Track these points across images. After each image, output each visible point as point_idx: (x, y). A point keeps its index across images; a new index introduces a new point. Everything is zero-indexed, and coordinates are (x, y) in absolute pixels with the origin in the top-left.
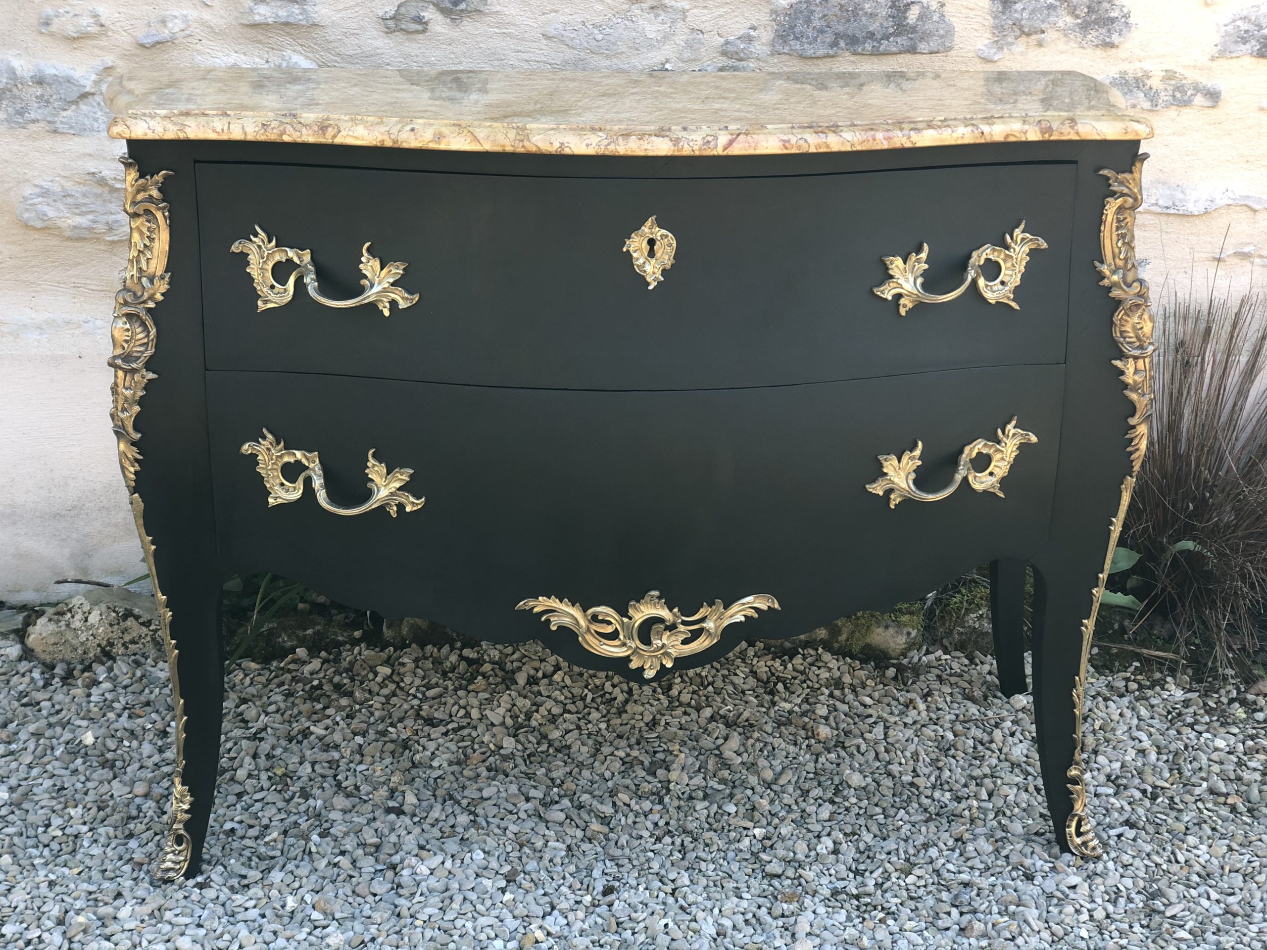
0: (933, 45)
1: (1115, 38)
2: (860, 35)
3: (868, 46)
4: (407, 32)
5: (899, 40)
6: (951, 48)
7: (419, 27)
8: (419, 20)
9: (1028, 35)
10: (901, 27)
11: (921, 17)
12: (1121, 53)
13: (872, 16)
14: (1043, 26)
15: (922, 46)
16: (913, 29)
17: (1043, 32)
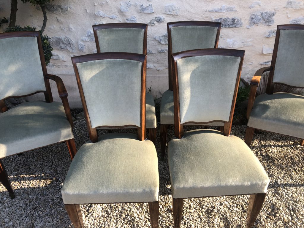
0: (239, 26)
1: (271, 24)
2: (226, 24)
3: (228, 27)
4: (151, 25)
5: (233, 25)
6: (242, 26)
7: (154, 25)
8: (153, 23)
9: (255, 24)
10: (234, 23)
11: (237, 21)
12: (272, 27)
13: (229, 21)
14: (258, 22)
15: (237, 26)
16: (236, 23)
17: (258, 23)
